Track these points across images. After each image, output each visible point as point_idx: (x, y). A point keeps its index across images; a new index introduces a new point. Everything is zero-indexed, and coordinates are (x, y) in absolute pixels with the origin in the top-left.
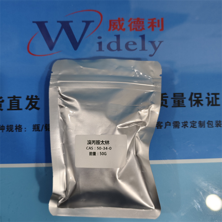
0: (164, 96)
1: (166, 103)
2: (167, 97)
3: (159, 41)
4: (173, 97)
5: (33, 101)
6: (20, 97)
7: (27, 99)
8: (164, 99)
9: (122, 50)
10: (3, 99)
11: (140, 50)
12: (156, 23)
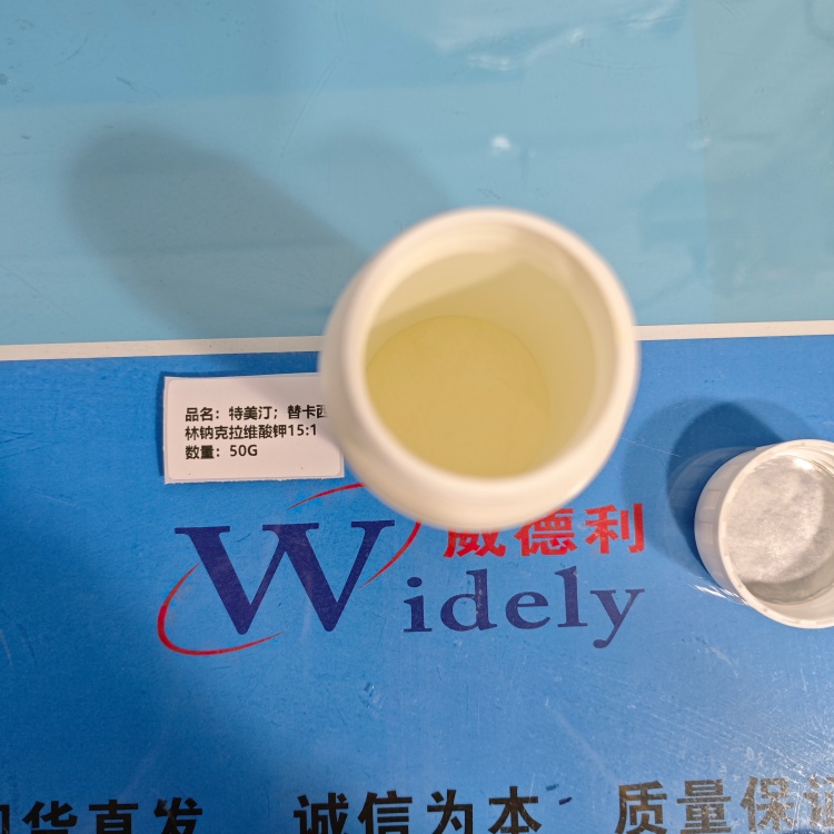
0: (650, 792)
1: (659, 819)
2: (664, 797)
3: (628, 591)
4: (683, 795)
5: (179, 818)
6: (135, 807)
7: (159, 811)
8: (650, 802)
9: (495, 626)
10: (71, 812)
11: (560, 626)
12: (615, 523)
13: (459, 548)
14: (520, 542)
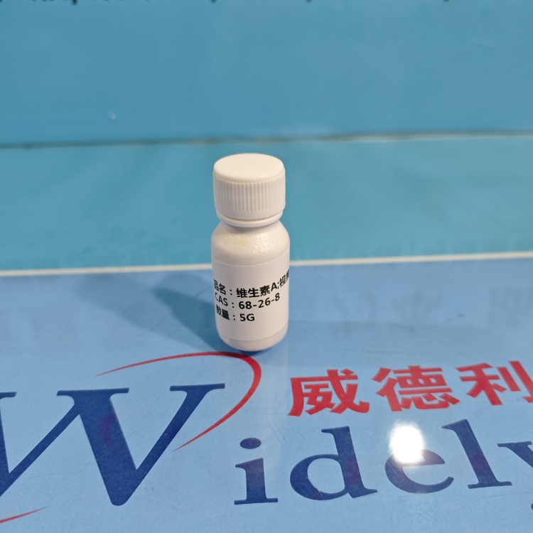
13: (307, 407)
14: (385, 399)
